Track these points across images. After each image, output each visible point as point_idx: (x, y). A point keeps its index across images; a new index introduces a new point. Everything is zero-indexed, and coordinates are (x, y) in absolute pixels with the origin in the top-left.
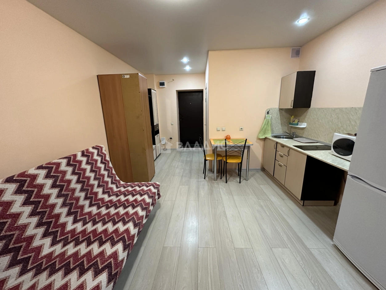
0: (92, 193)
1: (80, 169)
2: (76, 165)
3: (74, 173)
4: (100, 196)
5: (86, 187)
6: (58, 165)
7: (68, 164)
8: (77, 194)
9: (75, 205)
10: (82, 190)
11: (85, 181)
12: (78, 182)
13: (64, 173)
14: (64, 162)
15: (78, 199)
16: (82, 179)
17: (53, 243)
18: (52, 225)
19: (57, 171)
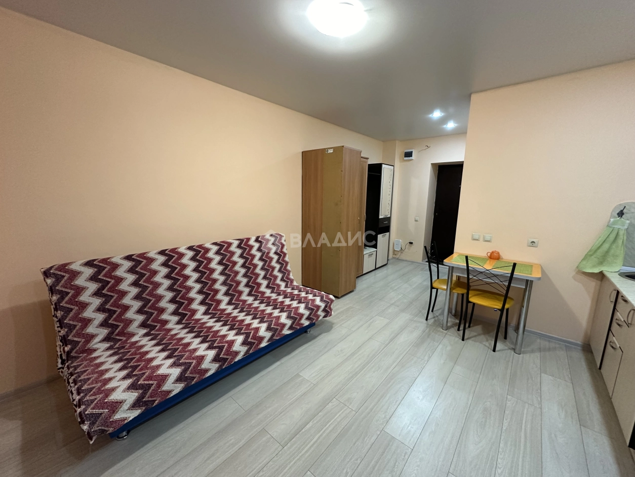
0: (254, 282)
1: (249, 254)
2: (246, 249)
3: (241, 256)
4: (263, 289)
5: (250, 274)
6: (230, 244)
7: (239, 246)
8: (239, 277)
9: (234, 288)
10: (245, 275)
11: (251, 268)
12: (243, 266)
13: (233, 253)
14: (236, 243)
15: (238, 283)
16: (248, 264)
17: (205, 313)
18: (209, 297)
19: (226, 250)
